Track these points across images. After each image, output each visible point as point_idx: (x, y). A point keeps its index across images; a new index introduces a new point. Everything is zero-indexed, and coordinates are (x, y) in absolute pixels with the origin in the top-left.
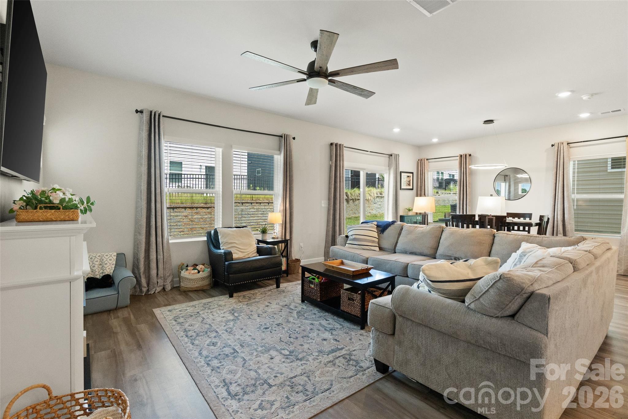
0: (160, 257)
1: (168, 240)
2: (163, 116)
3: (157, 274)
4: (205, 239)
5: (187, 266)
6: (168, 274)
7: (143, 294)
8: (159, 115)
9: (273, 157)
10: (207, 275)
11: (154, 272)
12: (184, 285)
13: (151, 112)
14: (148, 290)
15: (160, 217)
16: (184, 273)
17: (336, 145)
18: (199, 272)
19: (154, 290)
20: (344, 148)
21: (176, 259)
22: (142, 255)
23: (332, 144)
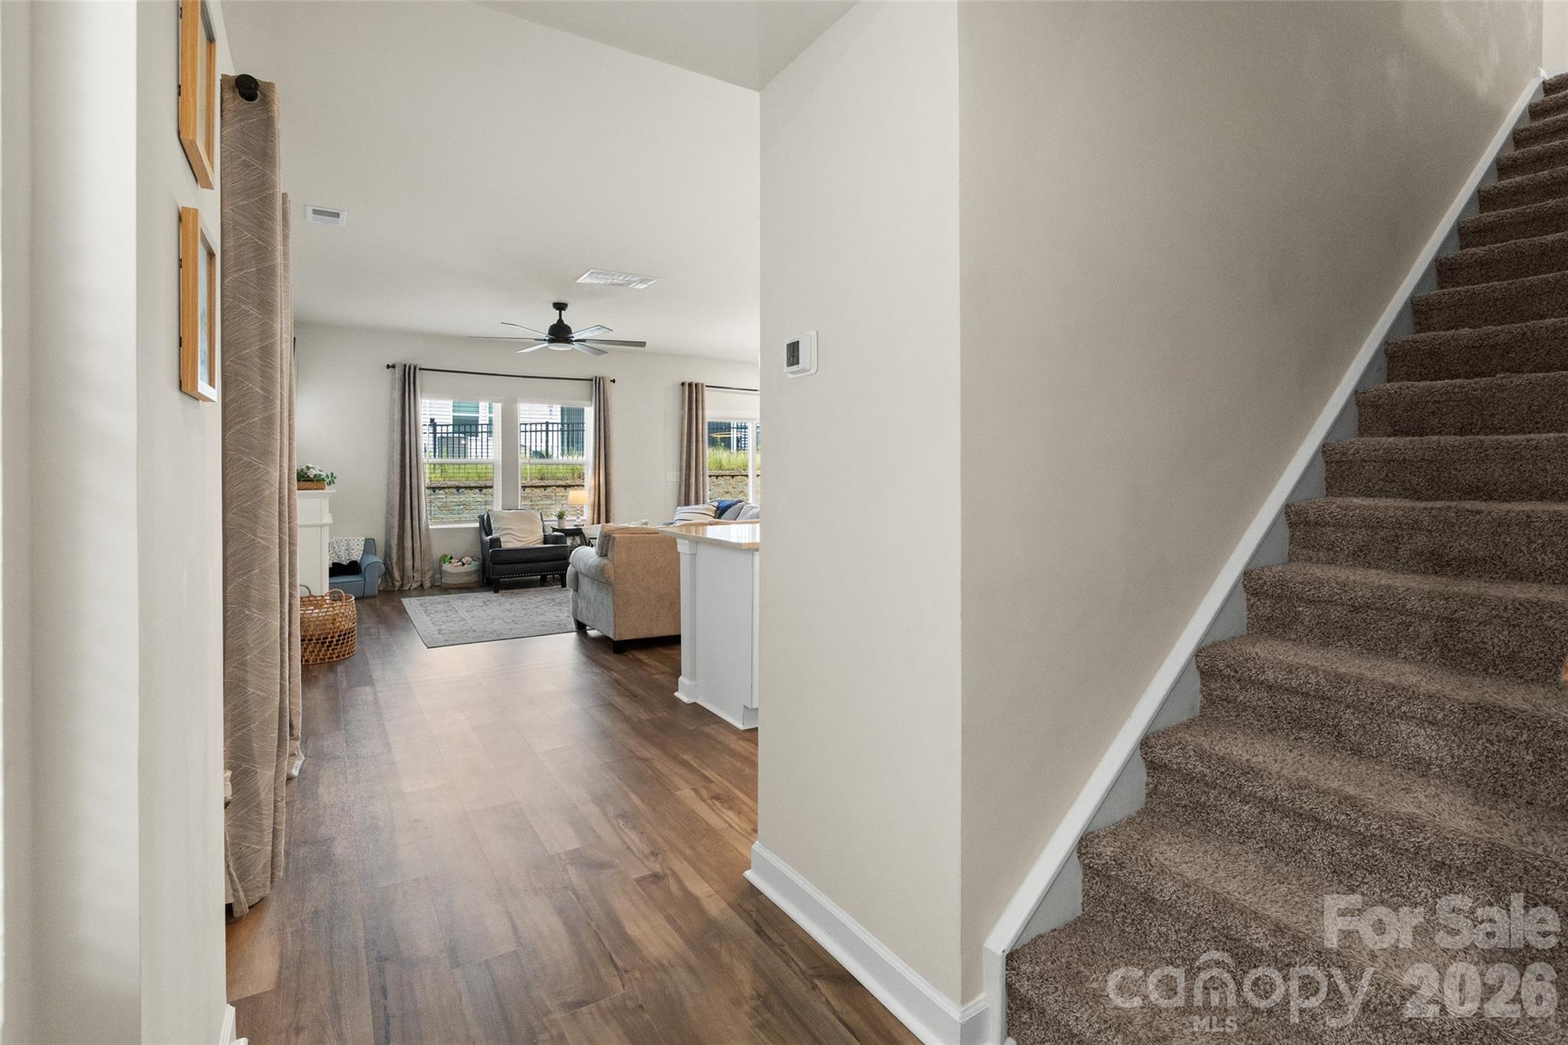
0: (417, 545)
1: (427, 525)
2: (420, 369)
3: (413, 566)
4: (477, 525)
5: (451, 558)
6: (428, 568)
7: (396, 589)
8: (415, 369)
9: (583, 410)
10: (473, 569)
11: (409, 563)
12: (448, 580)
13: (405, 366)
14: (402, 585)
15: (417, 496)
16: (446, 567)
17: (690, 385)
18: (463, 564)
19: (409, 585)
20: (706, 388)
21: (438, 549)
22: (394, 542)
23: (683, 384)
